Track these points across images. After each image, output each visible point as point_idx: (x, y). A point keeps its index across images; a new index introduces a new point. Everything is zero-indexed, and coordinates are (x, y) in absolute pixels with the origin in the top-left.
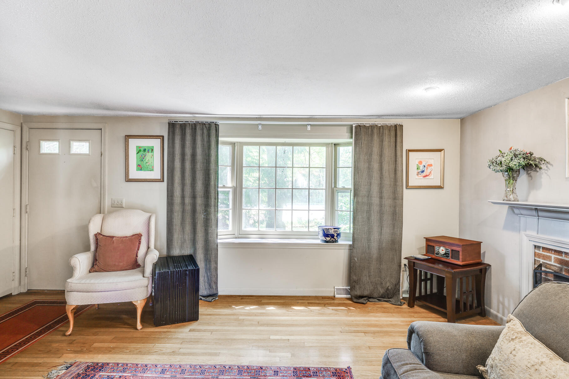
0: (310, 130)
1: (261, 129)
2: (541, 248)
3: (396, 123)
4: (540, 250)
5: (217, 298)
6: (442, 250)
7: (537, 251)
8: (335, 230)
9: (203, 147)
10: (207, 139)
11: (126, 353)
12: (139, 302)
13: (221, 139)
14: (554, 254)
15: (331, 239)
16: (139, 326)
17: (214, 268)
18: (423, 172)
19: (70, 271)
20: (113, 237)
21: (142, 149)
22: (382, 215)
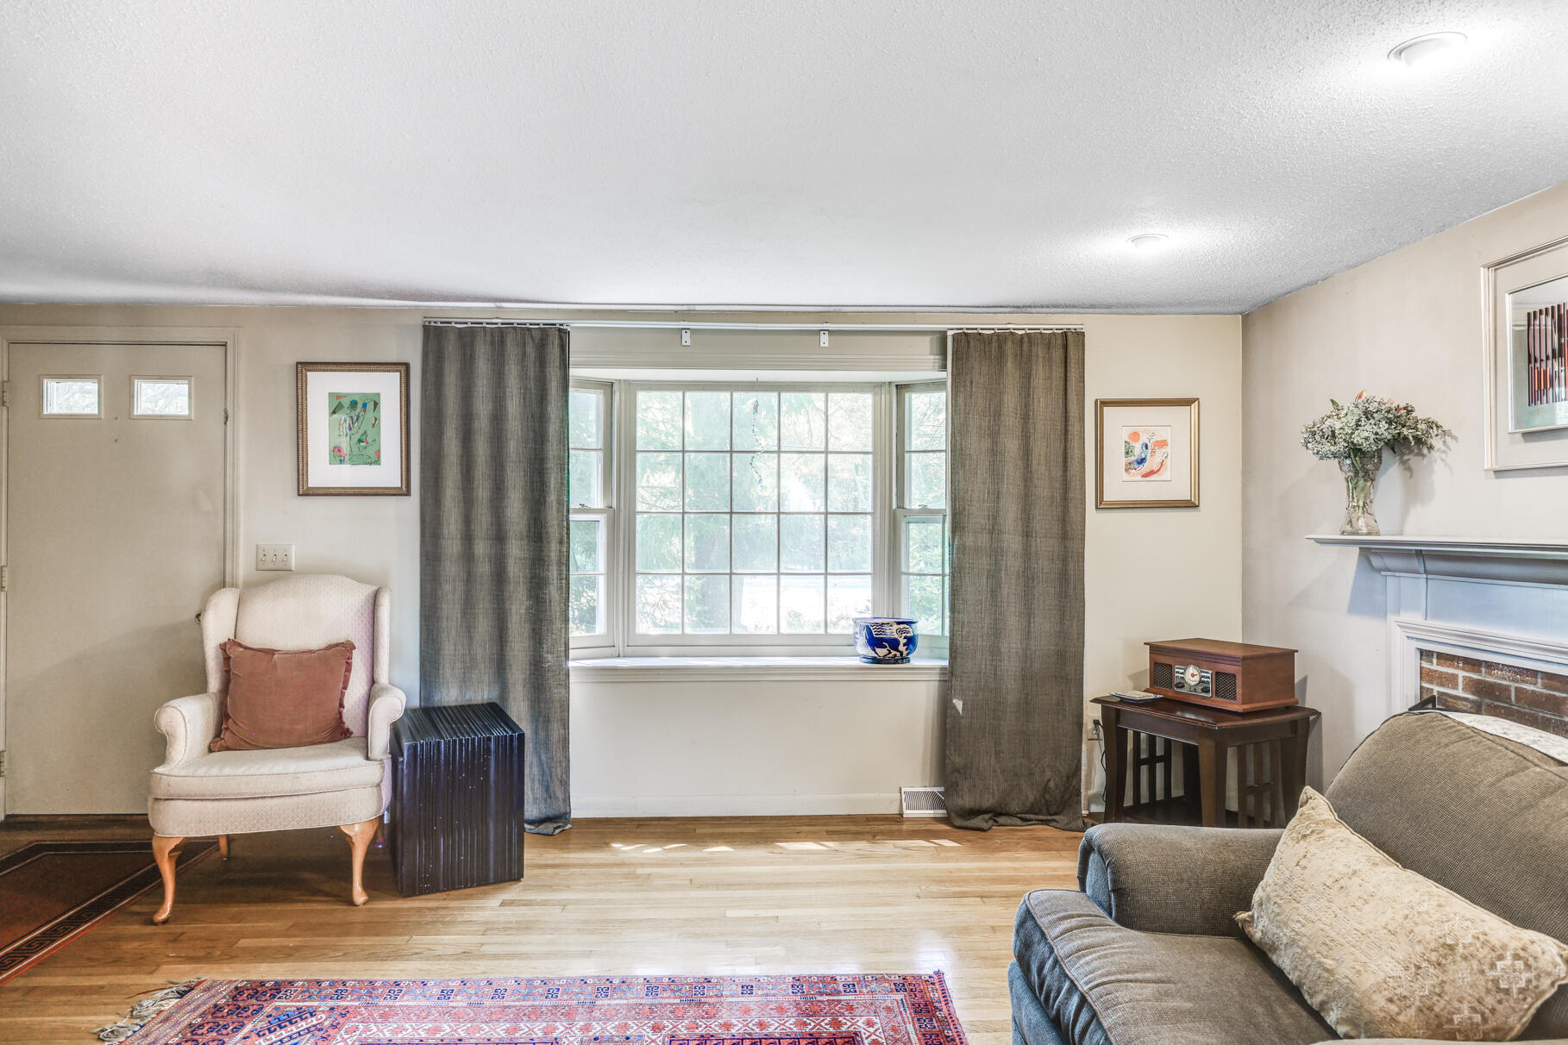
0: (826, 345)
1: (688, 344)
2: (1435, 656)
3: (1066, 327)
4: (1432, 662)
5: (569, 826)
6: (1193, 675)
7: (1425, 665)
8: (902, 626)
9: (525, 394)
10: (535, 372)
11: (335, 959)
12: (357, 828)
13: (575, 372)
14: (1463, 669)
15: (890, 653)
16: (359, 895)
17: (559, 741)
18: (1142, 461)
19: (159, 746)
20: (271, 652)
21: (346, 402)
22: (1030, 582)
